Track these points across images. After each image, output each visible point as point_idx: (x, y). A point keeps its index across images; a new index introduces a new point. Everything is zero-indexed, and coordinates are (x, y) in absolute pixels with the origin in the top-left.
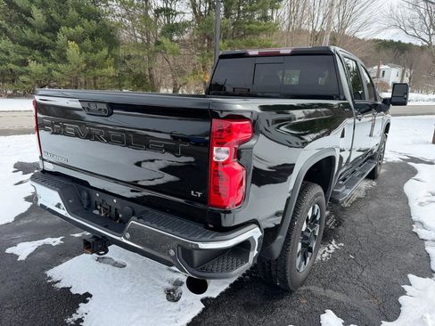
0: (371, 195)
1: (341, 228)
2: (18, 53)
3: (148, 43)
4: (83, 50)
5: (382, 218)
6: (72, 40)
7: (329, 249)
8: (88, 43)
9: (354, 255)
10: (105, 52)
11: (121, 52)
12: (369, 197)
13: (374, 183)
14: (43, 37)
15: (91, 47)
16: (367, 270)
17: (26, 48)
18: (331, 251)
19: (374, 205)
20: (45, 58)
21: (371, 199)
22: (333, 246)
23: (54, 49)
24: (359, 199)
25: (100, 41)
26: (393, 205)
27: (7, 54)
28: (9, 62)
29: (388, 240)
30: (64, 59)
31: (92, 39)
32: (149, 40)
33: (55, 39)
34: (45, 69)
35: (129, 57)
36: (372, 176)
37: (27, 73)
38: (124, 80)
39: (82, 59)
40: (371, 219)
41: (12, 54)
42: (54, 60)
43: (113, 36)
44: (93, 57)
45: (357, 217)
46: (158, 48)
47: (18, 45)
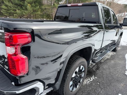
0: (112, 57)
1: (98, 71)
2: (14, 7)
3: (52, 5)
4: (32, 6)
5: (114, 67)
6: (29, 3)
7: (91, 79)
8: (33, 4)
9: (100, 83)
10: (38, 7)
11: (43, 7)
12: (112, 59)
13: (115, 53)
14: (21, 2)
15: (34, 6)
16: (103, 90)
17: (16, 6)
18: (91, 81)
19: (112, 62)
20: (21, 9)
21: (112, 60)
22: (93, 78)
23: (24, 6)
24: (108, 59)
25: (37, 4)
26: (120, 62)
27: (11, 7)
28: (11, 10)
29: (114, 77)
30: (26, 9)
31: (35, 3)
32: (52, 3)
33: (24, 3)
34: (21, 12)
35: (45, 9)
36: (114, 50)
37: (16, 13)
38: (44, 16)
39: (31, 9)
40: (110, 68)
41: (12, 8)
42: (24, 10)
43: (41, 2)
44: (35, 9)
45: (105, 66)
46: (54, 6)
47: (14, 5)
